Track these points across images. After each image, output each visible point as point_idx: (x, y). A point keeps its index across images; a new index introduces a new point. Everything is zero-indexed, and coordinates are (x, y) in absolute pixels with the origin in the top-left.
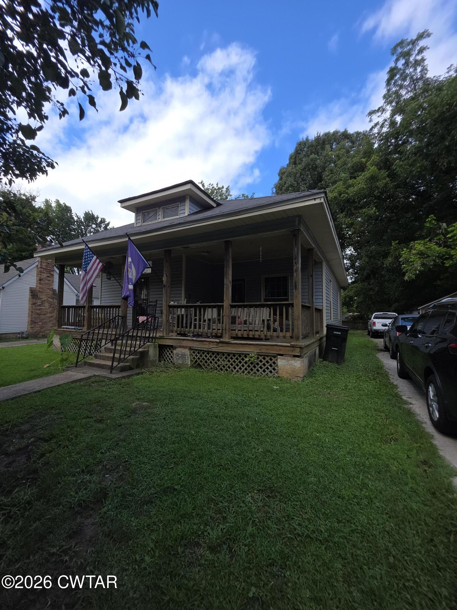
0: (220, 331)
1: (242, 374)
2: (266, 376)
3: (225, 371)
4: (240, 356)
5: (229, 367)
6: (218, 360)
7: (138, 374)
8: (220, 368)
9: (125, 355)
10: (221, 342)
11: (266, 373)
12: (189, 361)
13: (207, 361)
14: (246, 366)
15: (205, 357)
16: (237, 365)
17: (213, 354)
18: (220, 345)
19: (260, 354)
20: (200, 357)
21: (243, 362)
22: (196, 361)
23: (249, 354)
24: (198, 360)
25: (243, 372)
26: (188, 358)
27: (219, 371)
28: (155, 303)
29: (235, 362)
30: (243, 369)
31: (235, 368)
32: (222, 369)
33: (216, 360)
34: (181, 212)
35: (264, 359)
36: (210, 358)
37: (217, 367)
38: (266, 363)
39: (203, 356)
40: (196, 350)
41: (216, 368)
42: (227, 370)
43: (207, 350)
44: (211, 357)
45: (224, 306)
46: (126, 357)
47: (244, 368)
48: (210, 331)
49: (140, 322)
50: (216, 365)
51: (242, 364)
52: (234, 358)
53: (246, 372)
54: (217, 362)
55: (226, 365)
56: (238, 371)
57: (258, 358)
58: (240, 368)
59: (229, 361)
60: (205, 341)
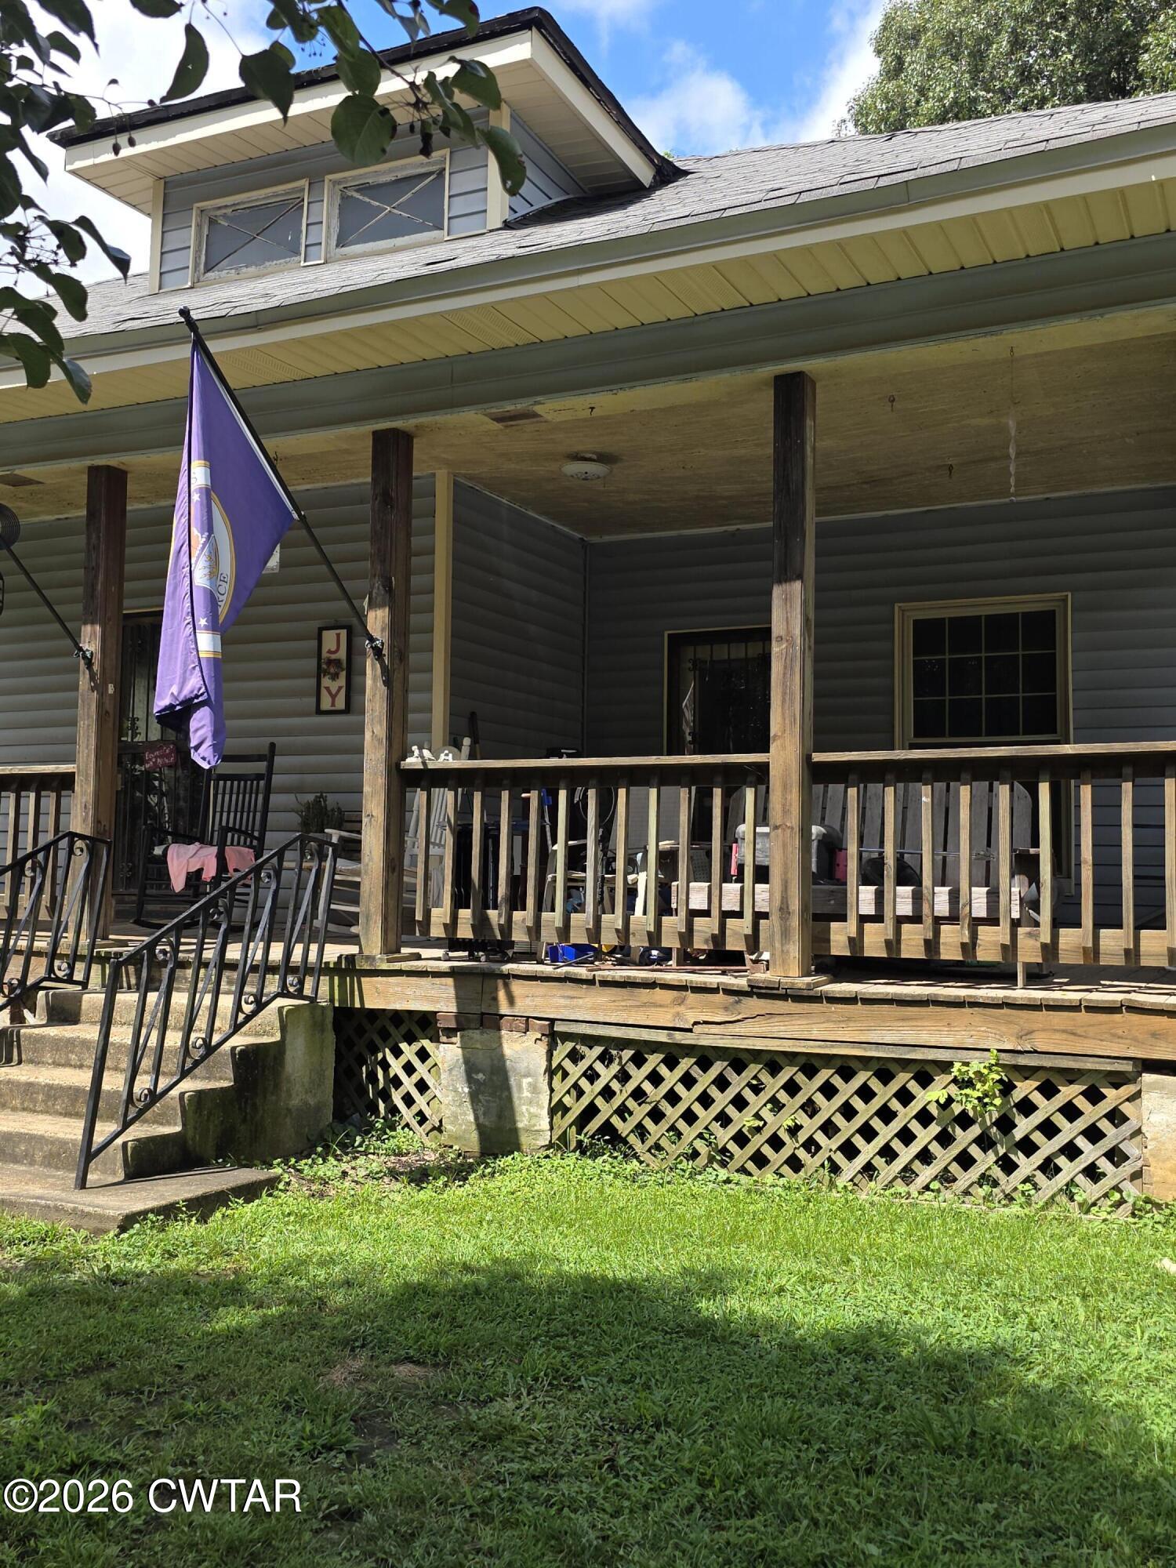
0: (744, 925)
1: (900, 1187)
2: (1063, 1199)
3: (786, 1170)
4: (885, 1077)
5: (811, 1145)
6: (740, 1103)
7: (249, 1192)
8: (750, 1149)
9: (157, 1071)
10: (756, 991)
11: (1061, 1179)
12: (545, 1112)
13: (665, 1107)
14: (924, 1136)
15: (647, 1087)
16: (868, 1133)
17: (705, 1064)
18: (755, 1005)
19: (1023, 1061)
20: (615, 1086)
21: (905, 1115)
22: (591, 1111)
23: (945, 1066)
24: (600, 1102)
25: (907, 1174)
26: (534, 1089)
27: (743, 1170)
28: (261, 767)
29: (848, 1112)
30: (906, 1154)
31: (849, 1150)
32: (760, 1160)
33: (722, 1100)
34: (460, 206)
35: (1048, 1090)
36: (680, 1089)
37: (733, 1147)
38: (1060, 1120)
39: (638, 1076)
40: (591, 1041)
41: (724, 1151)
42: (795, 1163)
43: (662, 1037)
44: (688, 1081)
45: (774, 772)
46: (161, 1086)
47: (915, 1148)
48: (673, 924)
49: (178, 883)
50: (724, 1136)
51: (896, 1125)
52: (846, 1090)
53: (926, 1173)
54: (731, 1111)
55: (794, 1131)
56: (869, 1169)
57: (1007, 1088)
58: (888, 1153)
59: (810, 1109)
60: (651, 985)
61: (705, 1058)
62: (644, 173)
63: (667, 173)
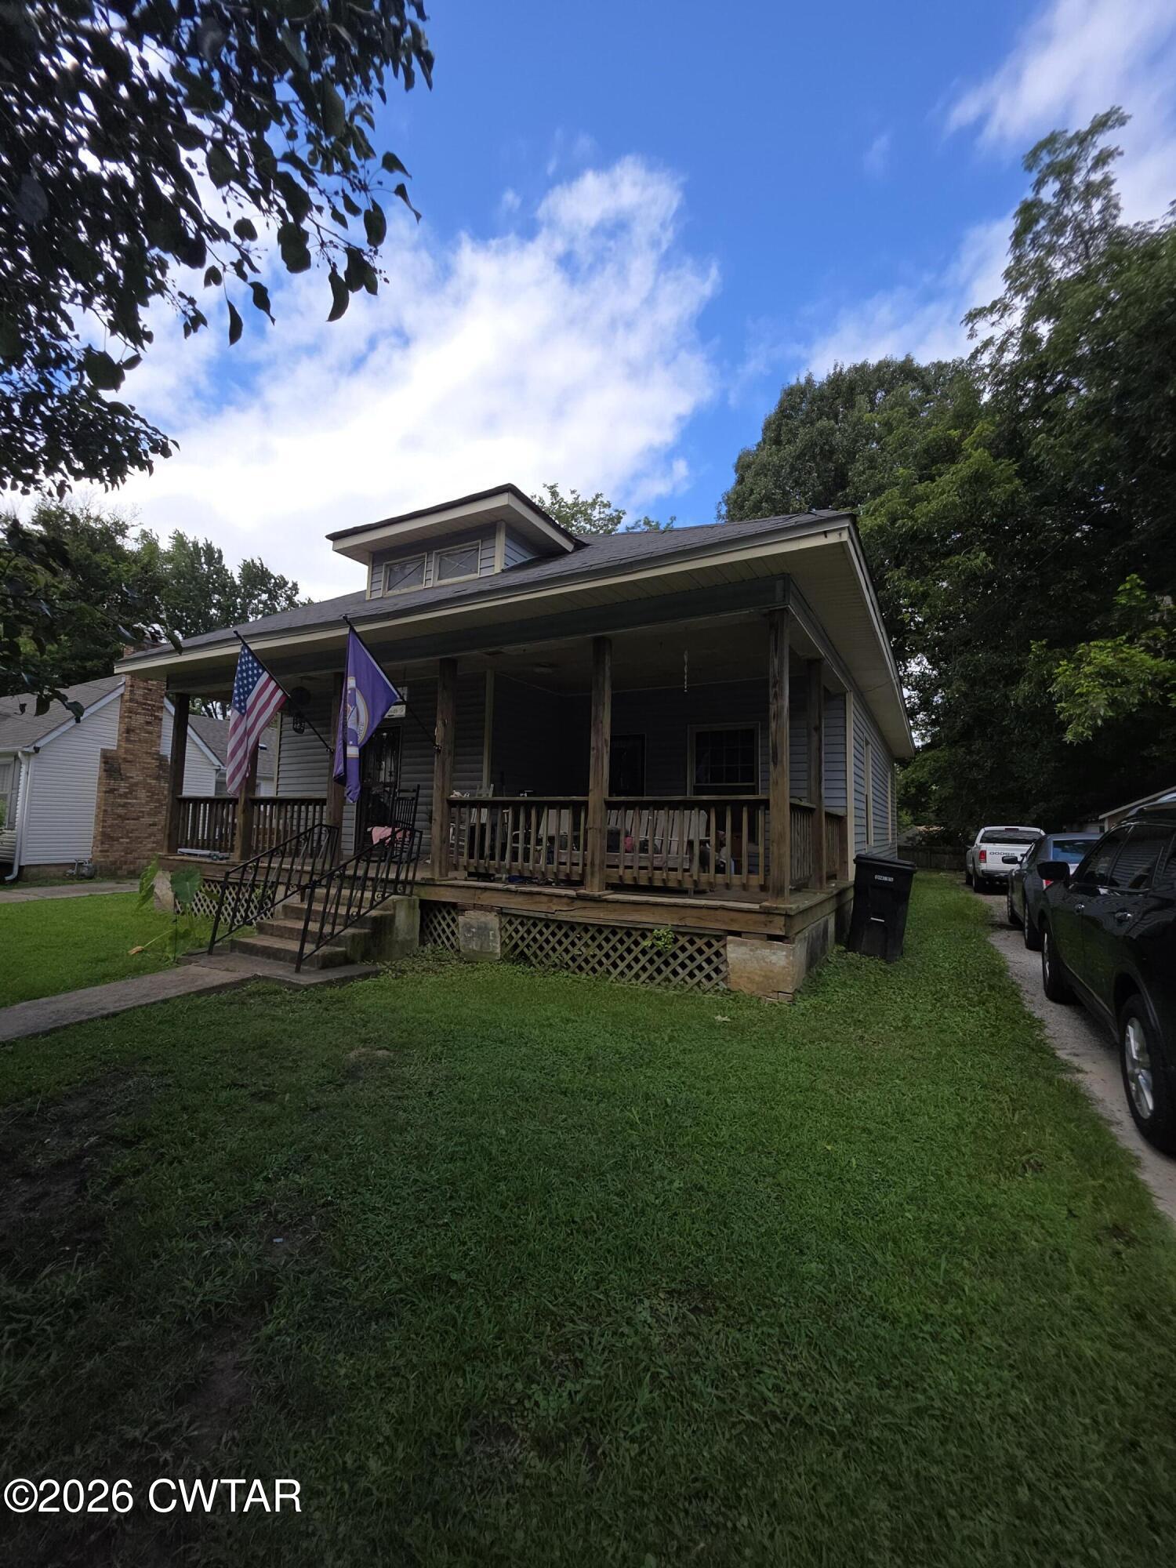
0: (579, 869)
1: (634, 981)
2: (696, 988)
3: (590, 973)
4: (629, 935)
5: (600, 963)
6: (573, 944)
7: (365, 976)
8: (577, 964)
9: (334, 924)
10: (580, 897)
11: (696, 980)
12: (498, 945)
13: (544, 945)
14: (643, 960)
15: (538, 936)
16: (622, 958)
17: (560, 928)
18: (579, 904)
19: (681, 930)
20: (526, 935)
21: (636, 950)
22: (516, 946)
23: (652, 931)
24: (519, 942)
25: (637, 976)
26: (494, 935)
27: (574, 972)
28: (414, 794)
29: (614, 949)
30: (637, 967)
31: (615, 966)
32: (580, 968)
33: (566, 942)
34: (485, 564)
35: (692, 942)
36: (551, 938)
37: (570, 963)
38: (696, 955)
39: (535, 931)
40: (517, 916)
41: (567, 964)
42: (594, 970)
43: (543, 916)
44: (553, 934)
45: (591, 805)
46: (336, 931)
47: (640, 965)
48: (554, 867)
49: (376, 841)
50: (567, 958)
51: (633, 955)
52: (614, 940)
53: (644, 976)
54: (570, 947)
55: (594, 956)
56: (622, 973)
57: (676, 940)
58: (630, 967)
59: (600, 947)
60: (539, 893)
61: (560, 925)
62: (569, 547)
63: (580, 545)
